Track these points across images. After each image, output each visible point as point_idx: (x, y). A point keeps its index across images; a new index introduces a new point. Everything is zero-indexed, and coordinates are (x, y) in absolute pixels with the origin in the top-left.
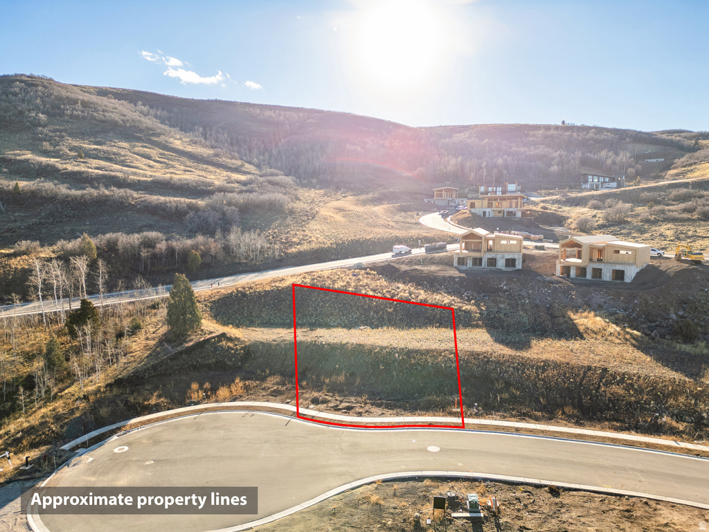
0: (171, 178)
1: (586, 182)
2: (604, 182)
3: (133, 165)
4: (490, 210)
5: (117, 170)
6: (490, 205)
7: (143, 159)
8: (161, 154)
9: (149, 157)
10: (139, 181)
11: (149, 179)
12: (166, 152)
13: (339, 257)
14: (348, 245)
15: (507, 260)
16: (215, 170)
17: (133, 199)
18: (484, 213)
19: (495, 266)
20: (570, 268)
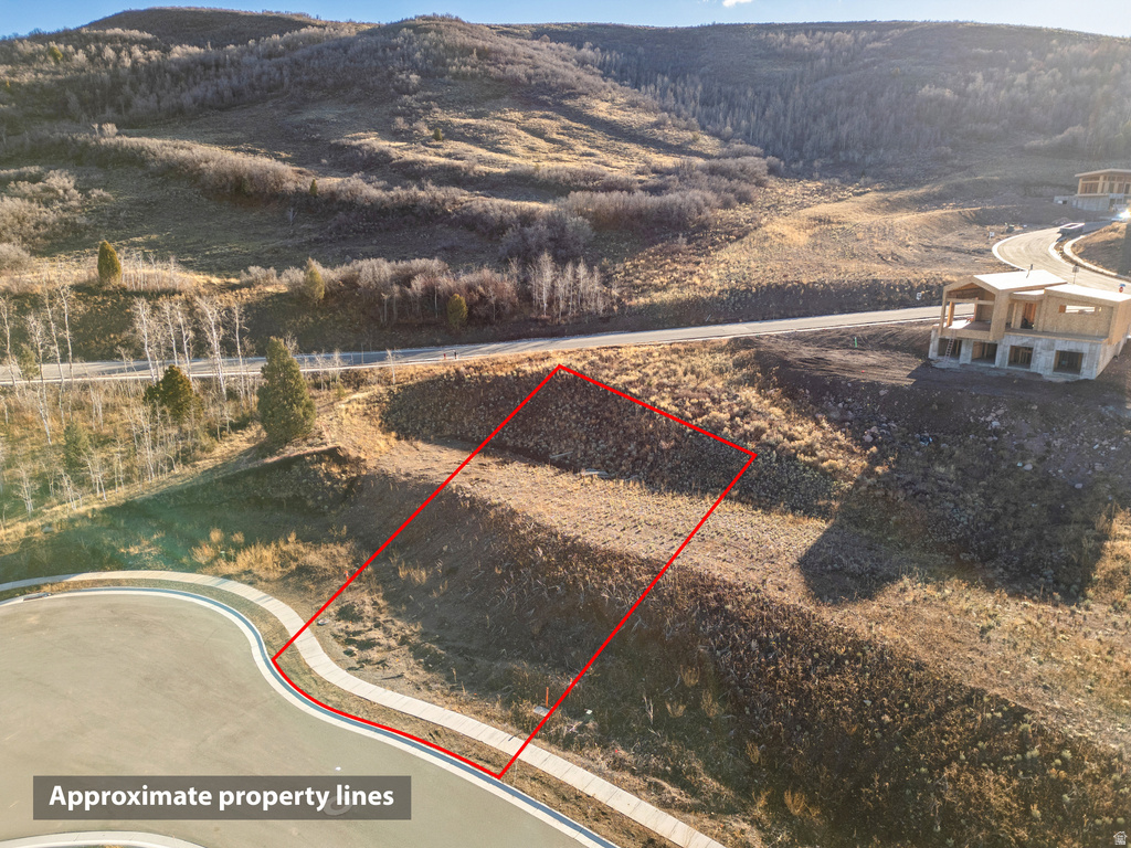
0: (537, 169)
3: (506, 147)
5: (473, 157)
7: (530, 137)
8: (564, 128)
9: (539, 133)
10: (487, 174)
11: (503, 171)
12: (574, 124)
15: (1061, 355)
16: (637, 150)
17: (455, 202)
19: (1029, 367)
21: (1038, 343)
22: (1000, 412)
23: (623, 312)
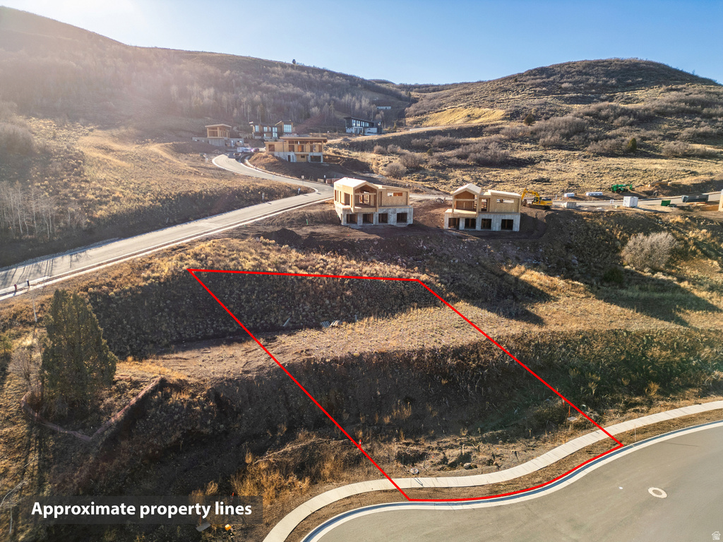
4: (292, 154)
15: (399, 215)
18: (289, 156)
19: (387, 222)
20: (459, 219)
21: (390, 211)
23: (99, 224)
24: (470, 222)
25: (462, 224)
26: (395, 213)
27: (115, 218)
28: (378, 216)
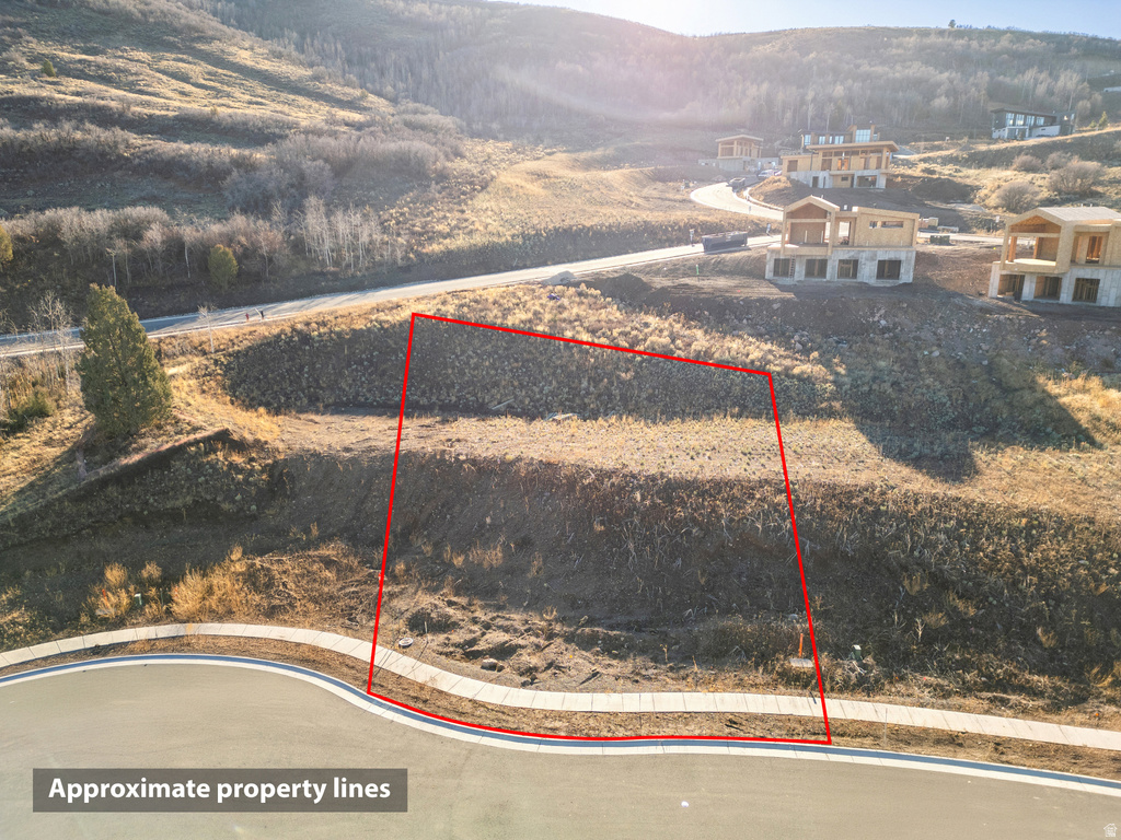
0: (214, 113)
1: (1002, 125)
2: (1036, 126)
3: (150, 89)
4: (822, 175)
5: (113, 97)
6: (826, 165)
7: (174, 81)
8: (209, 73)
9: (185, 79)
10: (150, 116)
11: (171, 114)
12: (220, 71)
13: (528, 263)
14: (547, 238)
15: (881, 264)
16: (309, 103)
17: (128, 146)
18: (816, 179)
20: (1022, 277)
21: (863, 257)
22: (882, 311)
23: (423, 260)
24: (1051, 285)
25: (1029, 290)
26: (873, 259)
27: (449, 254)
28: (837, 263)
